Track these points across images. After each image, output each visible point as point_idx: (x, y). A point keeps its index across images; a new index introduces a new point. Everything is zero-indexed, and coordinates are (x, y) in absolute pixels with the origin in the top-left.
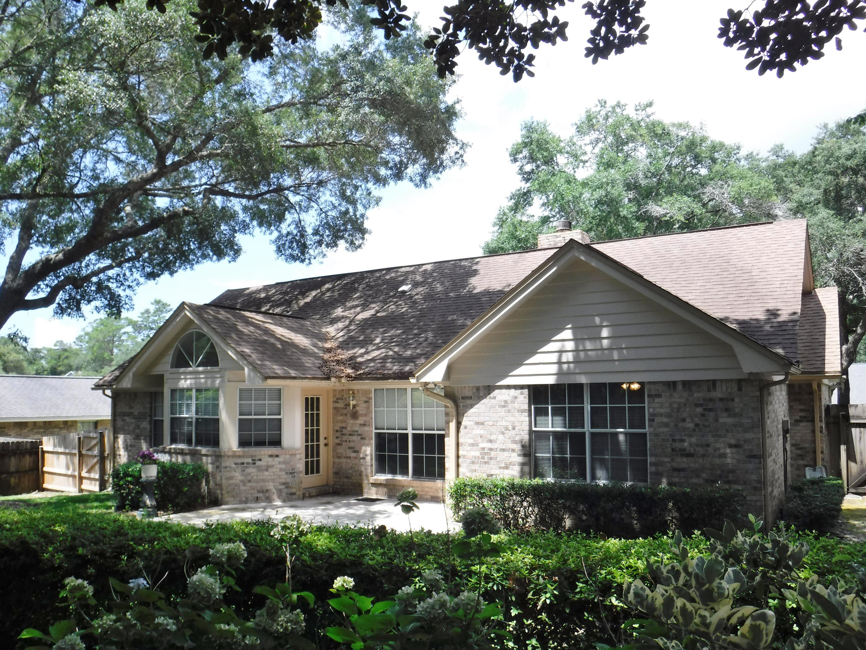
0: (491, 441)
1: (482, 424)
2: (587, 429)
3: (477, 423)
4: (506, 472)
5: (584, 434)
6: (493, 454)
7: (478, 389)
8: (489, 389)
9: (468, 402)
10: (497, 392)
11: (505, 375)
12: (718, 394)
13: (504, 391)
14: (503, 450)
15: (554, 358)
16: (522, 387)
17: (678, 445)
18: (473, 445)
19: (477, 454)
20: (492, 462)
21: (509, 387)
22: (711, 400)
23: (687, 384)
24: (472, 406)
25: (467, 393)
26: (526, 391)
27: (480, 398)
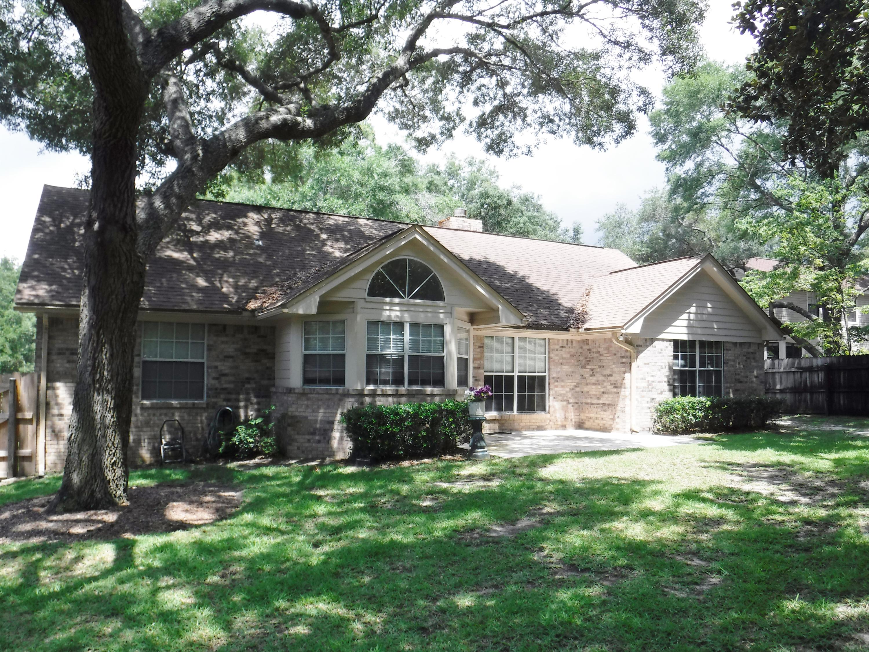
0: (653, 376)
1: (648, 364)
2: (698, 368)
3: (646, 364)
4: (661, 396)
5: (695, 371)
6: (654, 384)
7: (646, 340)
8: (652, 340)
9: (640, 348)
10: (656, 343)
11: (662, 332)
12: (751, 350)
13: (661, 342)
14: (660, 382)
15: (685, 323)
16: (670, 341)
17: (737, 377)
18: (642, 379)
19: (645, 385)
20: (654, 390)
21: (663, 340)
22: (749, 353)
23: (741, 344)
24: (642, 352)
25: (640, 343)
26: (672, 343)
27: (647, 346)
